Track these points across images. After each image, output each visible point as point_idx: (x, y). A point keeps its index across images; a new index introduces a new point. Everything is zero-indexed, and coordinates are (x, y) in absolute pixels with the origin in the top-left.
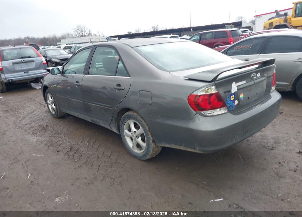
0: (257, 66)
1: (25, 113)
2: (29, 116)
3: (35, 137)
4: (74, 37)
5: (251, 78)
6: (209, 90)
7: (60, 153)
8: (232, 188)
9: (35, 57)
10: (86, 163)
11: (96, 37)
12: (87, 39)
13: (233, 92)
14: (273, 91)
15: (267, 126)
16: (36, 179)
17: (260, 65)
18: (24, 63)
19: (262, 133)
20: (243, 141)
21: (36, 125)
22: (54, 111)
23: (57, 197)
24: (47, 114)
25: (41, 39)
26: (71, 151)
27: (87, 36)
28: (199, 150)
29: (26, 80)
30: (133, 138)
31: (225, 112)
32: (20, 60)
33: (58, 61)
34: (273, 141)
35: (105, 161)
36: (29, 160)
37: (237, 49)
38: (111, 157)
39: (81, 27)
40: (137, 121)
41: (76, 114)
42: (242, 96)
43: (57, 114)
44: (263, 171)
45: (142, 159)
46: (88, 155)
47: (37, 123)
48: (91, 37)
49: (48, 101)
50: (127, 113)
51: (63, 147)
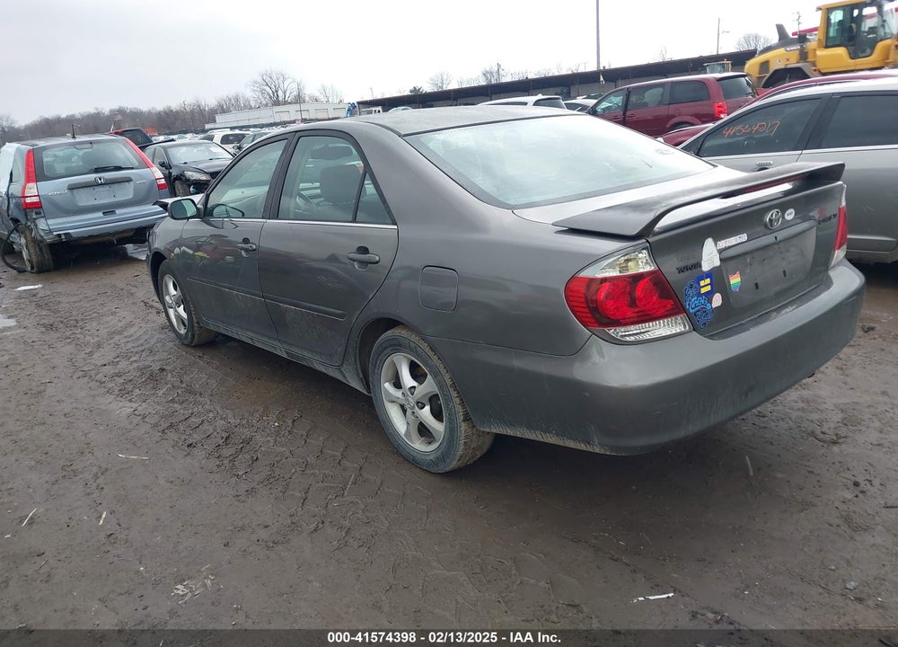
0: (787, 186)
1: (104, 332)
2: (113, 341)
3: (128, 404)
4: (253, 105)
5: (766, 226)
6: (630, 264)
7: (195, 451)
8: (704, 560)
9: (132, 168)
10: (269, 480)
11: (317, 106)
12: (290, 113)
13: (706, 267)
14: (838, 264)
15: (822, 369)
16: (124, 526)
17: (797, 183)
18: (102, 184)
19: (805, 393)
20: (744, 417)
21: (131, 367)
22: (184, 325)
23: (181, 582)
24: (163, 336)
25: (159, 112)
26: (227, 444)
27: (290, 103)
28: (602, 445)
29: (109, 234)
30: (407, 407)
31: (683, 330)
32: (91, 177)
33: (203, 177)
34: (840, 416)
35: (326, 476)
36: (106, 470)
37: (734, 135)
38: (345, 463)
39: (274, 77)
40: (418, 356)
41: (245, 336)
42: (735, 280)
43: (193, 336)
44: (802, 511)
45: (435, 470)
46: (277, 458)
47: (135, 361)
48: (303, 107)
49: (167, 298)
50: (389, 333)
51: (205, 432)
